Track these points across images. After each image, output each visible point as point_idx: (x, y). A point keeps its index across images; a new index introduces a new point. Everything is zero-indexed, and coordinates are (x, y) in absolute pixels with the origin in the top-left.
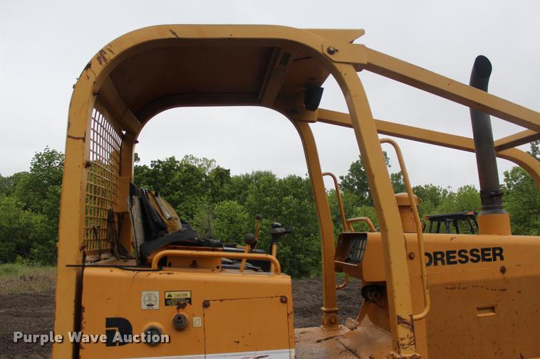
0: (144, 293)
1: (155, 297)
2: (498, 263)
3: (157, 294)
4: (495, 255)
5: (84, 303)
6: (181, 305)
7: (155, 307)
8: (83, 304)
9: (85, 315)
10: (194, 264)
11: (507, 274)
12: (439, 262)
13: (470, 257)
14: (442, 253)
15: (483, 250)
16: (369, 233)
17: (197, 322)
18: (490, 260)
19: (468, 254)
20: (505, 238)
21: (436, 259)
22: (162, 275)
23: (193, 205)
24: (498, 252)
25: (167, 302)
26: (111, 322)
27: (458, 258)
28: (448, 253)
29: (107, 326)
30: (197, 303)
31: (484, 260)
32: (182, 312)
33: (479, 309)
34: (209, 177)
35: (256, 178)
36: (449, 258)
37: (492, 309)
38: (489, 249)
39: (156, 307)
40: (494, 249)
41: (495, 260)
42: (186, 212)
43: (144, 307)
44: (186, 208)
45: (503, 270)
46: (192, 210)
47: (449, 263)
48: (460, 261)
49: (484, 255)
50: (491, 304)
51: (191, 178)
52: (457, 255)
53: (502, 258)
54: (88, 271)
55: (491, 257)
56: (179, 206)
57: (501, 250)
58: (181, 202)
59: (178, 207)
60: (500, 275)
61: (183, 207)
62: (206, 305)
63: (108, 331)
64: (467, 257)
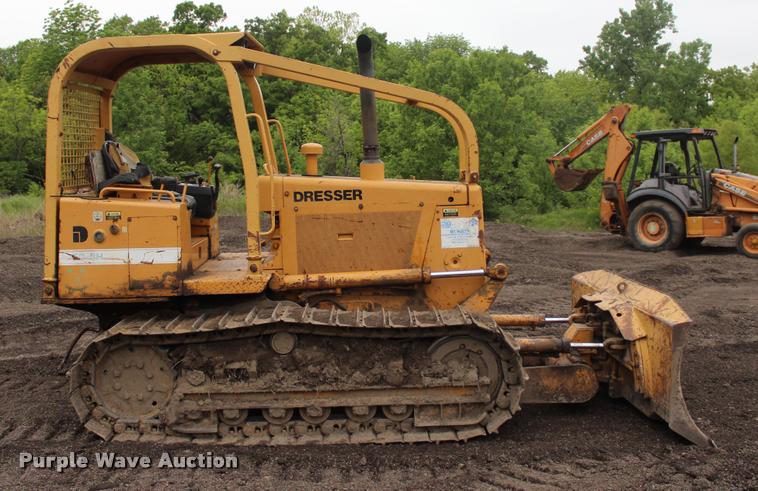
0: (94, 212)
1: (101, 215)
2: (357, 202)
5: (60, 218)
6: (115, 220)
9: (61, 224)
10: (134, 196)
11: (364, 210)
12: (309, 199)
13: (334, 196)
14: (311, 193)
15: (345, 192)
17: (124, 230)
19: (332, 194)
21: (306, 197)
22: (105, 202)
23: (318, 97)
24: (357, 193)
25: (107, 218)
26: (75, 229)
27: (324, 196)
28: (316, 192)
29: (74, 231)
30: (124, 219)
31: (345, 198)
32: (116, 224)
33: (339, 235)
34: (349, 46)
35: (435, 47)
36: (316, 196)
37: (351, 235)
39: (101, 220)
40: (354, 191)
41: (355, 199)
42: (305, 109)
43: (94, 220)
44: (306, 102)
45: (361, 207)
46: (316, 105)
47: (317, 200)
49: (345, 195)
50: (350, 230)
51: (314, 48)
52: (323, 194)
53: (361, 198)
54: (62, 199)
55: (352, 196)
56: (293, 99)
57: (360, 192)
58: (297, 90)
59: (291, 101)
60: (358, 211)
61: (300, 101)
62: (129, 220)
63: (74, 234)
64: (331, 197)
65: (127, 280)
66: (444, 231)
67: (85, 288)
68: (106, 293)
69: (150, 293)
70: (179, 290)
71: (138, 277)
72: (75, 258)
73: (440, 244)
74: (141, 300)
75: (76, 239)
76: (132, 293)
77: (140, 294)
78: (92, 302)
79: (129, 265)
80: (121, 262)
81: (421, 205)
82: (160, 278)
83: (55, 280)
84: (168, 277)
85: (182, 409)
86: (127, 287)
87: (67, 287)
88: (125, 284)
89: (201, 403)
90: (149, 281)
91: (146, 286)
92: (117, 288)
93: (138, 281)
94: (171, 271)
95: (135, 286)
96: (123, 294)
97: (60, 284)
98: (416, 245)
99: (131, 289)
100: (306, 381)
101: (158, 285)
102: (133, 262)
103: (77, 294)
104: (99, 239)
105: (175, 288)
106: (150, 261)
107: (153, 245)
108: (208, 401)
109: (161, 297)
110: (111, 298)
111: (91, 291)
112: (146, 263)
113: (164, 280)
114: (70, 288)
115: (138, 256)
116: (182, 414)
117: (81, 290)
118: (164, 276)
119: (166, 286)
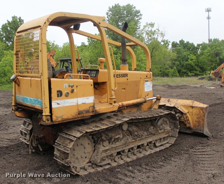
0: (64, 84)
2: (127, 78)
3: (67, 84)
4: (126, 76)
6: (72, 87)
7: (67, 87)
8: (51, 87)
9: (52, 90)
11: (128, 80)
16: (100, 70)
17: (75, 90)
18: (125, 77)
19: (121, 75)
20: (127, 72)
21: (114, 76)
22: (68, 80)
25: (69, 86)
26: (58, 91)
27: (119, 76)
29: (57, 92)
30: (75, 86)
31: (124, 77)
33: (122, 89)
37: (125, 89)
38: (125, 74)
40: (126, 74)
43: (65, 88)
45: (127, 80)
47: (117, 77)
48: (119, 77)
49: (124, 75)
52: (118, 75)
53: (127, 77)
60: (127, 81)
62: (77, 87)
63: (57, 94)
64: (120, 76)
65: (77, 111)
66: (145, 86)
67: (63, 116)
68: (70, 117)
69: (85, 115)
70: (94, 112)
71: (81, 109)
72: (58, 104)
73: (144, 90)
74: (82, 118)
75: (58, 96)
76: (79, 116)
77: (82, 116)
78: (65, 121)
79: (78, 105)
80: (75, 104)
81: (141, 78)
82: (88, 108)
83: (50, 114)
84: (91, 108)
85: (102, 157)
86: (78, 114)
87: (56, 117)
88: (77, 112)
89: (107, 153)
90: (84, 110)
91: (84, 112)
92: (74, 114)
93: (81, 111)
94: (92, 106)
95: (80, 113)
96: (76, 117)
97: (53, 116)
98: (140, 91)
99: (79, 114)
100: (135, 138)
101: (88, 111)
102: (79, 104)
103: (60, 119)
104: (67, 95)
105: (93, 112)
106: (85, 102)
107: (85, 96)
108: (109, 151)
109: (89, 116)
110: (72, 119)
111: (65, 117)
112: (83, 103)
113: (89, 109)
114: (57, 117)
115: (81, 101)
116: (101, 158)
117: (61, 117)
118: (89, 108)
119: (90, 111)
